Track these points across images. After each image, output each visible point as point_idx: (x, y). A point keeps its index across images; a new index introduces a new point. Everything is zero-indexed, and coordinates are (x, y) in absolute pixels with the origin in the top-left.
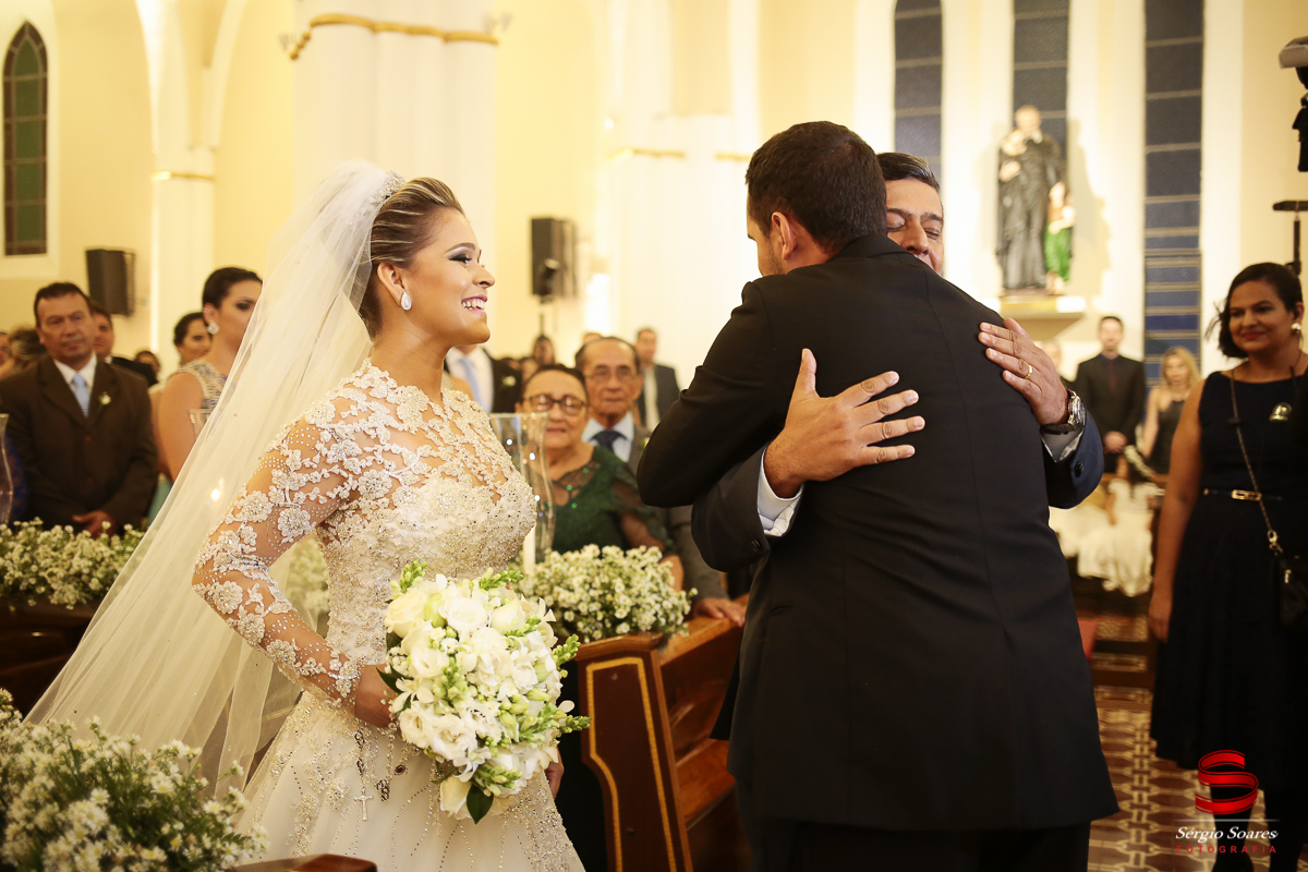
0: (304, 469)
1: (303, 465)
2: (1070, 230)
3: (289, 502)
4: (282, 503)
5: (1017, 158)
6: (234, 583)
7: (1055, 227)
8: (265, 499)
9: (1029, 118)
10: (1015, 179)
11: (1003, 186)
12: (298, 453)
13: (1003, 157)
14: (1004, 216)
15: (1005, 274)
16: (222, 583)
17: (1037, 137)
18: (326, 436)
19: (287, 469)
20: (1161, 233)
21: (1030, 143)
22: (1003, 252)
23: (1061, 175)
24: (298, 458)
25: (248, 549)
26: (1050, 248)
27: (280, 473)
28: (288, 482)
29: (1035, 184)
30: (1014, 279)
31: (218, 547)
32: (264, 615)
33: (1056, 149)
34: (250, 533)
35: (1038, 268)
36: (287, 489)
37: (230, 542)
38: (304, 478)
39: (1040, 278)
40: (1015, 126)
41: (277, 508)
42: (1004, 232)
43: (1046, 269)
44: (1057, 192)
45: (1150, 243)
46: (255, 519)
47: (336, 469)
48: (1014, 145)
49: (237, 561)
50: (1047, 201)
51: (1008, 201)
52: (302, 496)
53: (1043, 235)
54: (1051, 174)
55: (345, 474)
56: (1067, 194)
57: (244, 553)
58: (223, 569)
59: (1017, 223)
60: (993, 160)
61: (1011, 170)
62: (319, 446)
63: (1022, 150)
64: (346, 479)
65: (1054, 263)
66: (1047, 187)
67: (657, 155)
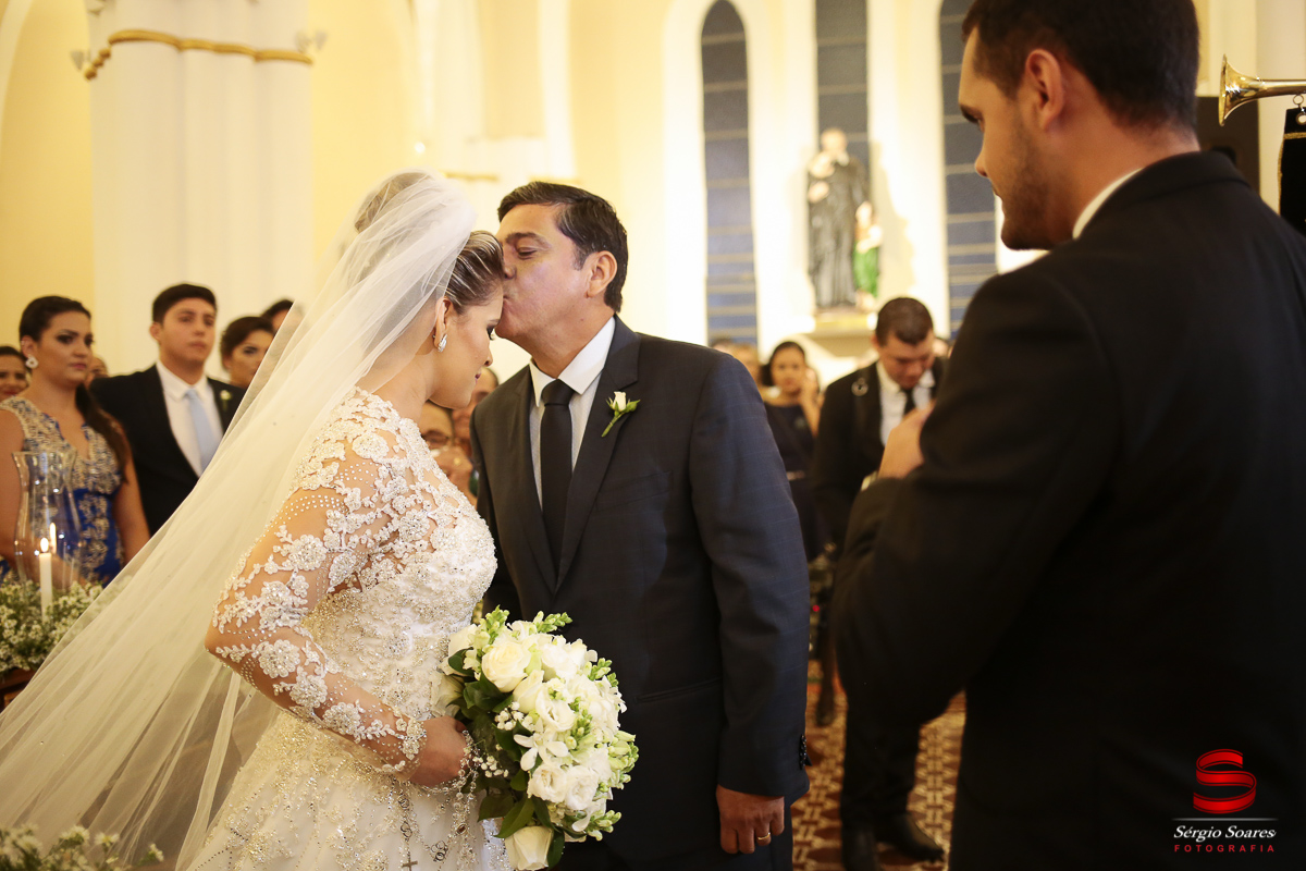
0: (364, 509)
1: (363, 505)
2: (877, 250)
3: (344, 547)
4: (337, 548)
5: (825, 180)
6: (287, 642)
7: (863, 247)
8: (320, 544)
9: (835, 141)
10: (824, 201)
11: (813, 208)
12: (357, 491)
13: (811, 179)
14: (814, 236)
15: (818, 293)
16: (272, 642)
17: (843, 158)
18: (384, 472)
19: (346, 510)
20: (962, 250)
21: (836, 165)
22: (815, 271)
23: (867, 196)
24: (358, 497)
25: (299, 601)
26: (860, 266)
27: (338, 515)
28: (346, 524)
29: (842, 206)
30: (826, 296)
31: (263, 601)
32: (323, 676)
33: (861, 170)
34: (301, 583)
35: (849, 285)
36: (345, 532)
37: (280, 595)
38: (361, 518)
39: (851, 295)
40: (821, 148)
41: (332, 553)
42: (815, 251)
43: (856, 287)
44: (863, 212)
45: (952, 261)
46: (307, 567)
47: (387, 508)
48: (822, 167)
49: (285, 616)
50: (855, 221)
51: (818, 221)
52: (355, 539)
53: (852, 254)
54: (858, 194)
55: (392, 515)
56: (874, 213)
57: (293, 606)
58: (272, 626)
59: (827, 243)
60: (802, 181)
61: (820, 191)
62: (378, 483)
63: (829, 172)
64: (391, 519)
65: (864, 281)
66: (854, 207)
67: (470, 178)
